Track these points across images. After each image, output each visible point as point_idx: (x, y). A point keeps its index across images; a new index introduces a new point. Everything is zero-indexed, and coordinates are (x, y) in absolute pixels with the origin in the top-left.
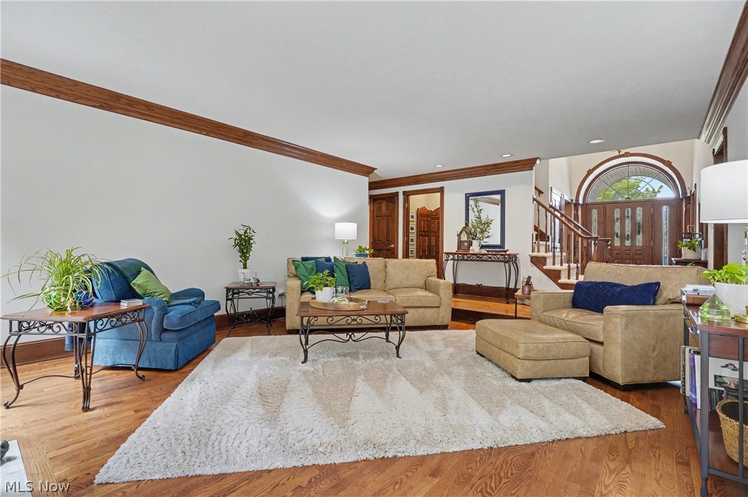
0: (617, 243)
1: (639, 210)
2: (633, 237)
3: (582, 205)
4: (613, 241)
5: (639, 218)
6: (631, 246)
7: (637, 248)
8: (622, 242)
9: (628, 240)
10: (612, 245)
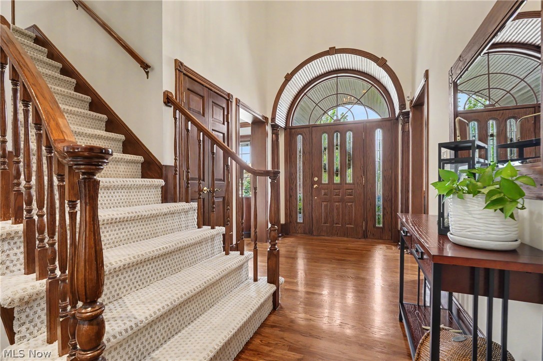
0: (325, 179)
1: (349, 135)
2: (342, 173)
3: (285, 129)
4: (320, 178)
5: (349, 146)
6: (341, 184)
7: (347, 187)
8: (331, 178)
9: (337, 176)
10: (319, 182)
